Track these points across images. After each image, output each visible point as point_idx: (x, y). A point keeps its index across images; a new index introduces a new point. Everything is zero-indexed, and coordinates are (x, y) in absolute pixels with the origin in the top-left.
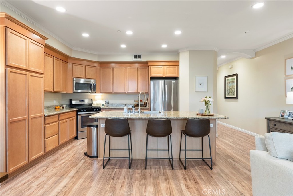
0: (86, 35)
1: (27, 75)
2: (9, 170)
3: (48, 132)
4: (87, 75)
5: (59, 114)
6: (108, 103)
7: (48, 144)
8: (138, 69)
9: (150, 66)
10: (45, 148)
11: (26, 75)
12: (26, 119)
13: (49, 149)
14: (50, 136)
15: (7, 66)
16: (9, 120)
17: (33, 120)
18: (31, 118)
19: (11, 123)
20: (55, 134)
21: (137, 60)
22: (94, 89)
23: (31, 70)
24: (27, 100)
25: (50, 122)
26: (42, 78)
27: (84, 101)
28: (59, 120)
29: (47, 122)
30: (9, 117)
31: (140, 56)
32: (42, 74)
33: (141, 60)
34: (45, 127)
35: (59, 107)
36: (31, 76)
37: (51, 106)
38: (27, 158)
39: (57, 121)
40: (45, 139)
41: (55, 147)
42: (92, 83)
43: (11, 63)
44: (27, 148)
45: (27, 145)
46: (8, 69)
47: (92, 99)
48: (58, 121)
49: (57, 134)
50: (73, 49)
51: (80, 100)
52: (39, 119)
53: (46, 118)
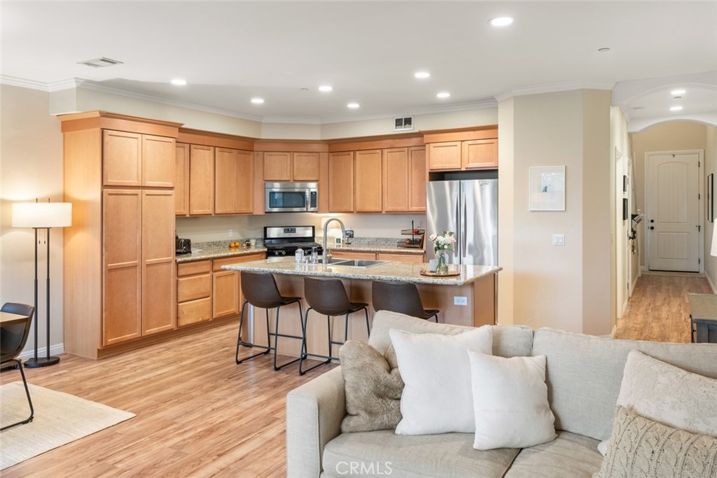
0: (258, 101)
1: (140, 195)
2: (106, 341)
3: (185, 291)
4: (295, 173)
5: (213, 259)
6: (351, 236)
7: (185, 313)
8: (410, 151)
9: (428, 143)
10: (178, 318)
11: (137, 195)
12: (136, 266)
13: (184, 322)
14: (190, 298)
15: (104, 186)
16: (106, 266)
17: (151, 268)
18: (147, 265)
19: (110, 270)
20: (201, 296)
21: (403, 129)
22: (314, 204)
23: (147, 185)
24: (139, 235)
25: (188, 273)
26: (171, 195)
27: (293, 231)
28: (214, 269)
29: (182, 272)
30: (108, 262)
31: (411, 118)
32: (171, 188)
33: (412, 128)
34: (177, 281)
35: (237, 244)
36: (147, 195)
37: (219, 242)
38: (138, 329)
39: (208, 272)
40: (178, 302)
41: (200, 320)
42: (307, 192)
43: (111, 181)
44: (139, 312)
45: (138, 306)
46: (106, 191)
47: (313, 227)
48: (211, 272)
49: (208, 297)
50: (263, 121)
51: (285, 230)
52: (165, 267)
53: (180, 265)
